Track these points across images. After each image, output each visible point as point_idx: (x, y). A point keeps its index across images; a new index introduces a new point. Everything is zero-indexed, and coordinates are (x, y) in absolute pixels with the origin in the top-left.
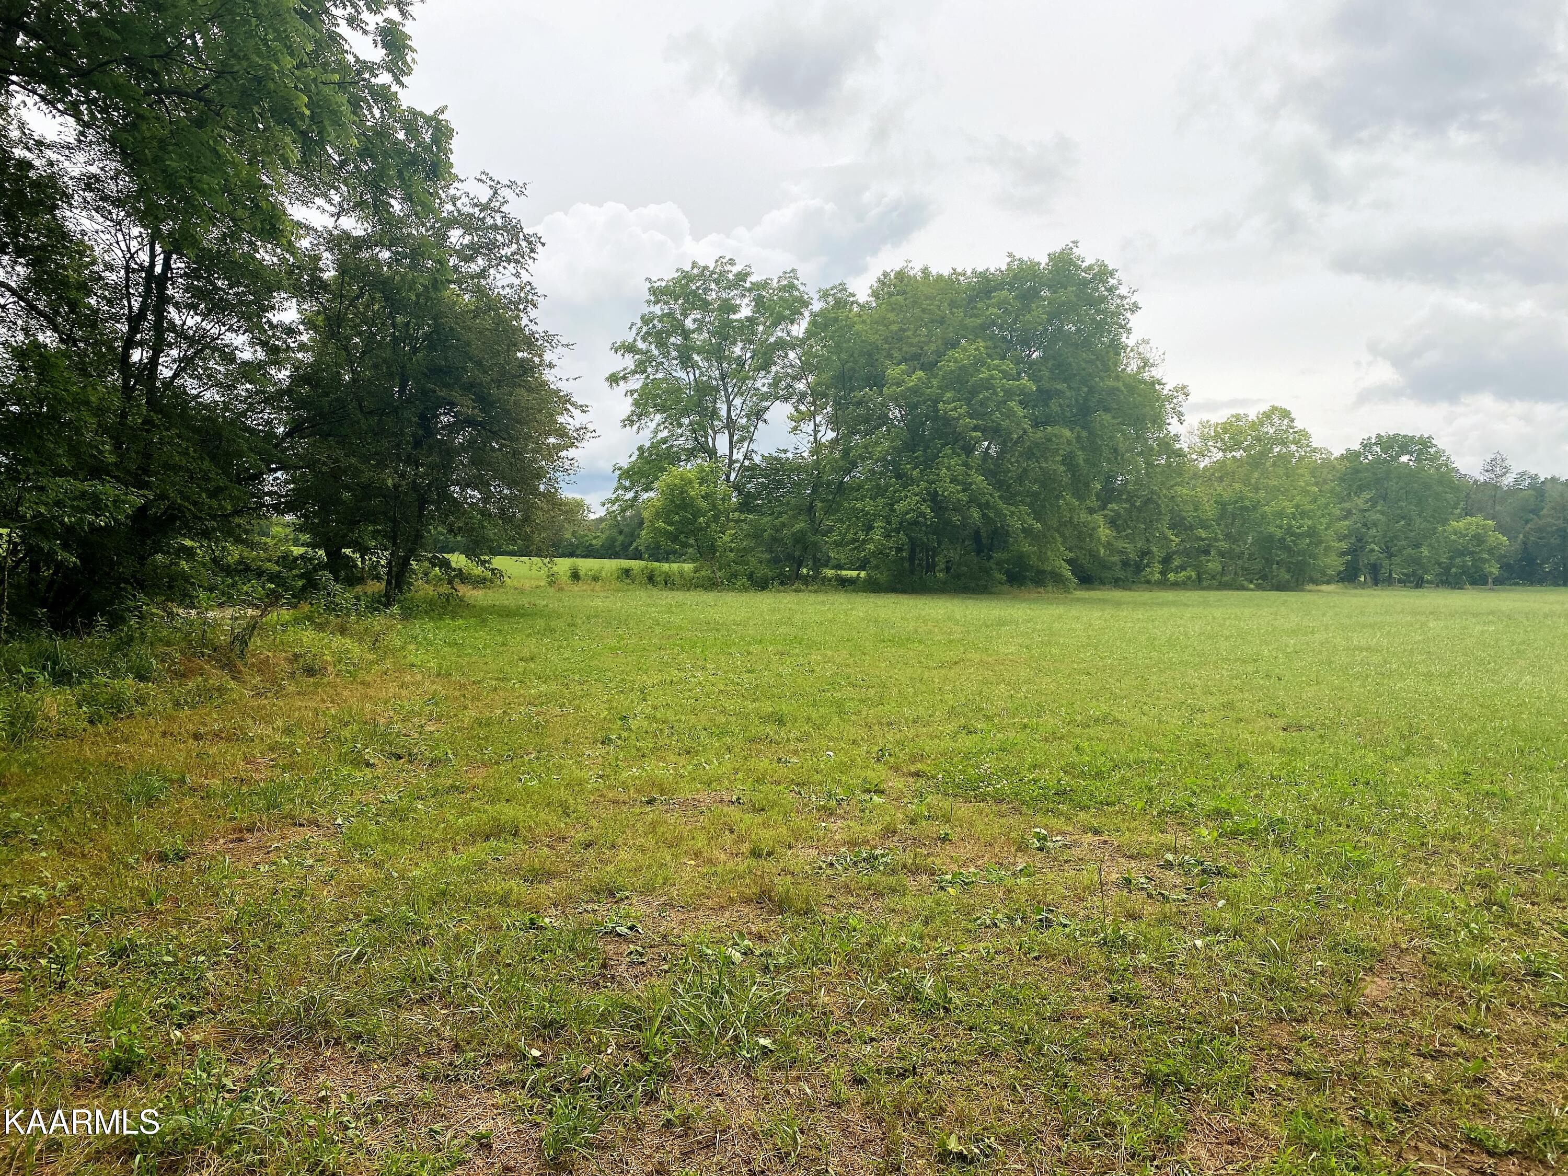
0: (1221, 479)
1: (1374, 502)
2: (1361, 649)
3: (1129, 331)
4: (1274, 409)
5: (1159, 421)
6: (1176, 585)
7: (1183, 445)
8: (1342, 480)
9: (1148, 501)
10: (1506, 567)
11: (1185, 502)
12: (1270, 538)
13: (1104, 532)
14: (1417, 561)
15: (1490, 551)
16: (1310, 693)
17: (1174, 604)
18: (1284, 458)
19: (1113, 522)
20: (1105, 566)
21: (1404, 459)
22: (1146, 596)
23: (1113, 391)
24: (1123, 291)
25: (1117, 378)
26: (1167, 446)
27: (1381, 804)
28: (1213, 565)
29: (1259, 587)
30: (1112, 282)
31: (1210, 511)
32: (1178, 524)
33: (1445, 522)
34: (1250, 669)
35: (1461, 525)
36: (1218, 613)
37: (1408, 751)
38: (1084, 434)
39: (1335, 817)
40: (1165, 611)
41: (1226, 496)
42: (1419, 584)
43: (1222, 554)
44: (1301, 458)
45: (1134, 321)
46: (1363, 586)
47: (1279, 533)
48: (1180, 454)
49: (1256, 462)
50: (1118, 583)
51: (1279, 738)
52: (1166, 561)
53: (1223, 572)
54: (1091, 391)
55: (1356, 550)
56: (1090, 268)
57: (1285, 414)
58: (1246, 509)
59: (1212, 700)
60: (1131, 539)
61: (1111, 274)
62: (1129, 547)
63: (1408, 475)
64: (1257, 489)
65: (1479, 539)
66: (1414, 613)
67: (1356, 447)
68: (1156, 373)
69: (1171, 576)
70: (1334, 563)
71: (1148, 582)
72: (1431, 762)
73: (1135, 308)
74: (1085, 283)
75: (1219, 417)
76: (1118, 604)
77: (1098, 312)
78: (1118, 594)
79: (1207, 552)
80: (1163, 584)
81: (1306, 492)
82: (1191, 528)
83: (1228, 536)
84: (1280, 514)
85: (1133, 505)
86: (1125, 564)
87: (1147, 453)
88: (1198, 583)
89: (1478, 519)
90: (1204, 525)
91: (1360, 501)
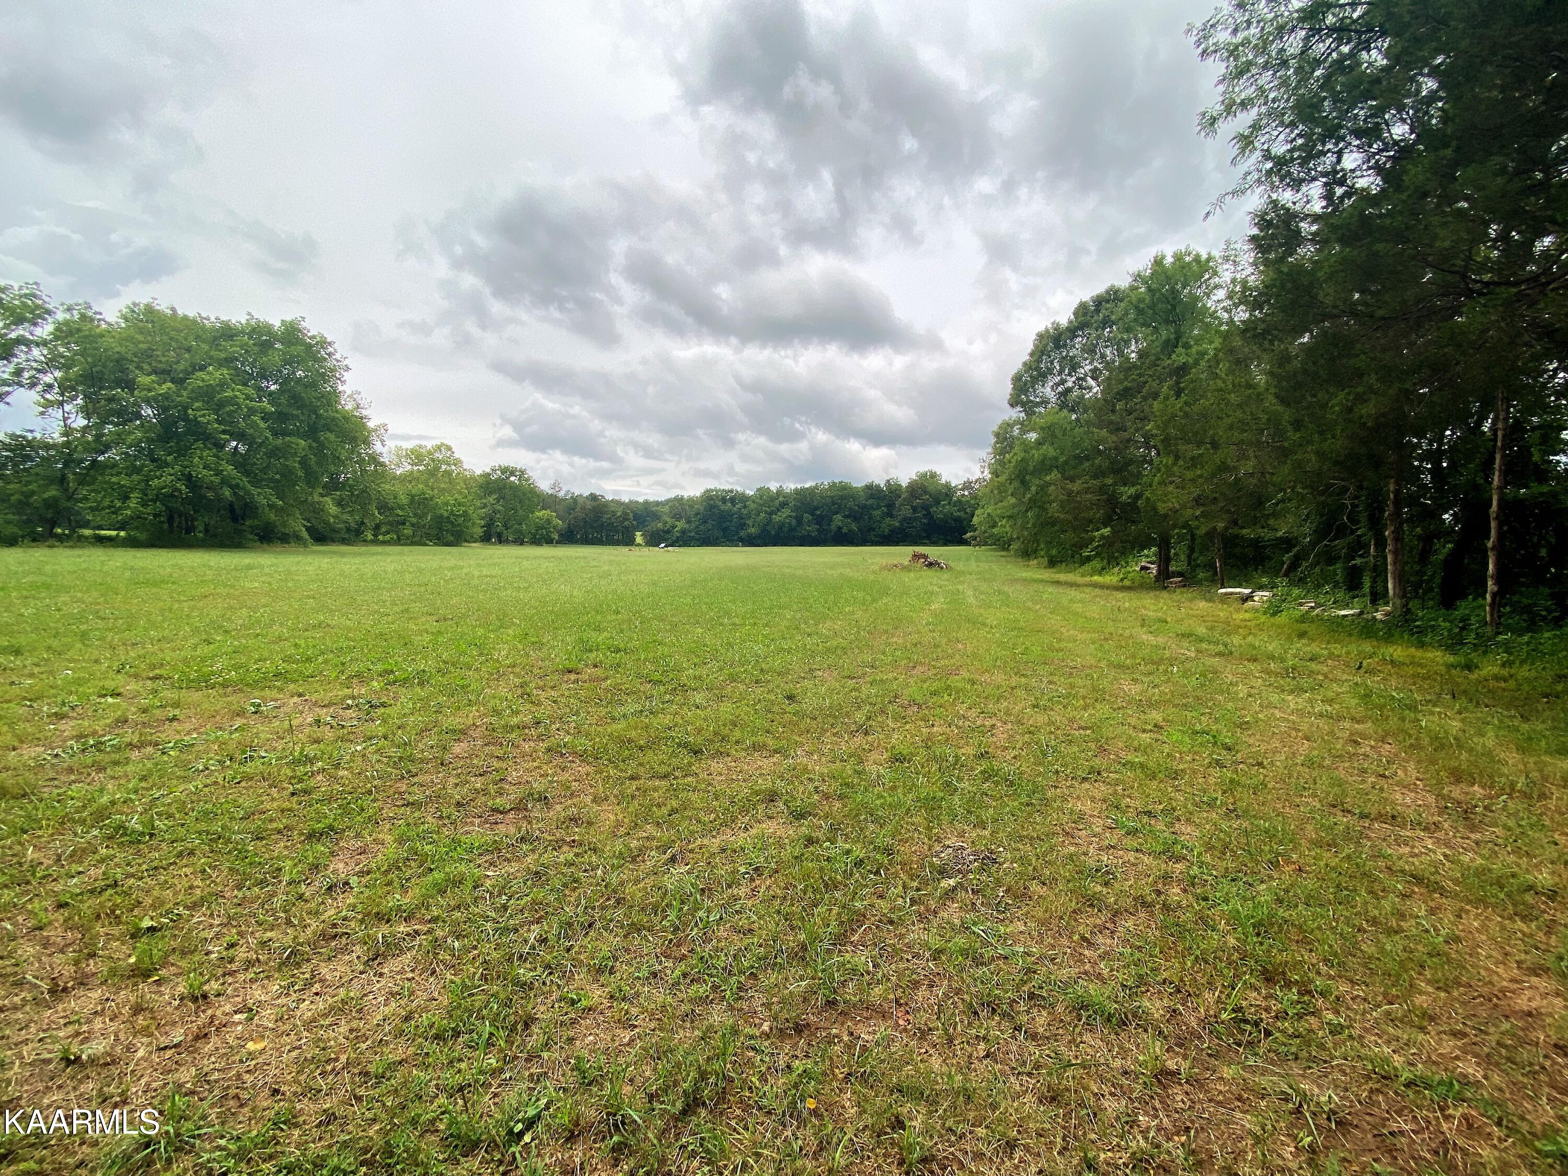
0: (410, 482)
1: (498, 500)
2: (486, 576)
3: (343, 382)
4: (443, 444)
5: (367, 442)
6: (384, 543)
7: (385, 459)
8: (481, 487)
9: (363, 491)
10: (561, 535)
11: (388, 494)
12: (441, 516)
13: (333, 509)
14: (520, 532)
15: (554, 528)
16: (455, 601)
17: (381, 554)
18: (448, 473)
19: (339, 504)
20: (334, 531)
21: (512, 479)
22: (363, 549)
23: (333, 419)
24: (338, 356)
25: (337, 411)
26: (374, 459)
27: (481, 654)
28: (408, 531)
29: (436, 544)
30: (330, 350)
31: (404, 500)
32: (383, 507)
33: (533, 512)
34: (422, 589)
35: (540, 514)
36: (408, 559)
37: (501, 627)
38: (314, 445)
39: (453, 664)
40: (374, 558)
41: (414, 492)
42: (522, 543)
43: (413, 525)
44: (458, 474)
45: (347, 376)
46: (494, 544)
47: (445, 514)
48: (383, 465)
49: (432, 473)
50: (344, 541)
51: (434, 626)
52: (377, 527)
53: (413, 536)
54: (319, 416)
55: (489, 525)
56: (313, 337)
57: (449, 448)
58: (425, 499)
59: (395, 608)
60: (351, 513)
61: (330, 344)
62: (351, 520)
63: (513, 487)
64: (433, 489)
65: (549, 522)
66: (517, 558)
67: (488, 470)
68: (364, 412)
69: (380, 537)
70: (478, 531)
71: (365, 541)
72: (510, 631)
73: (347, 369)
74: (310, 346)
75: (408, 445)
76: (343, 555)
77: (322, 367)
78: (343, 548)
79: (404, 524)
80: (375, 542)
81: (460, 493)
82: (392, 509)
83: (415, 515)
84: (447, 504)
85: (352, 494)
86: (349, 530)
87: (361, 462)
88: (399, 542)
89: (548, 512)
90: (401, 507)
91: (491, 499)
